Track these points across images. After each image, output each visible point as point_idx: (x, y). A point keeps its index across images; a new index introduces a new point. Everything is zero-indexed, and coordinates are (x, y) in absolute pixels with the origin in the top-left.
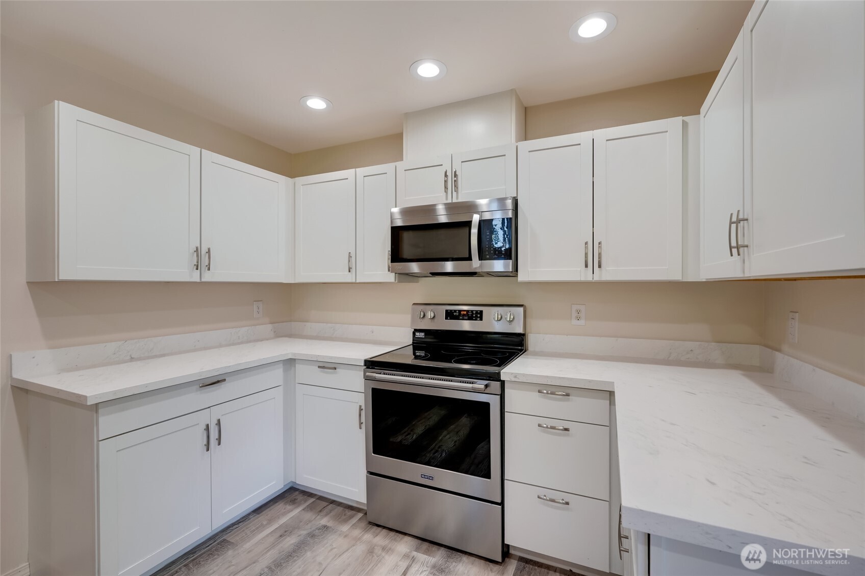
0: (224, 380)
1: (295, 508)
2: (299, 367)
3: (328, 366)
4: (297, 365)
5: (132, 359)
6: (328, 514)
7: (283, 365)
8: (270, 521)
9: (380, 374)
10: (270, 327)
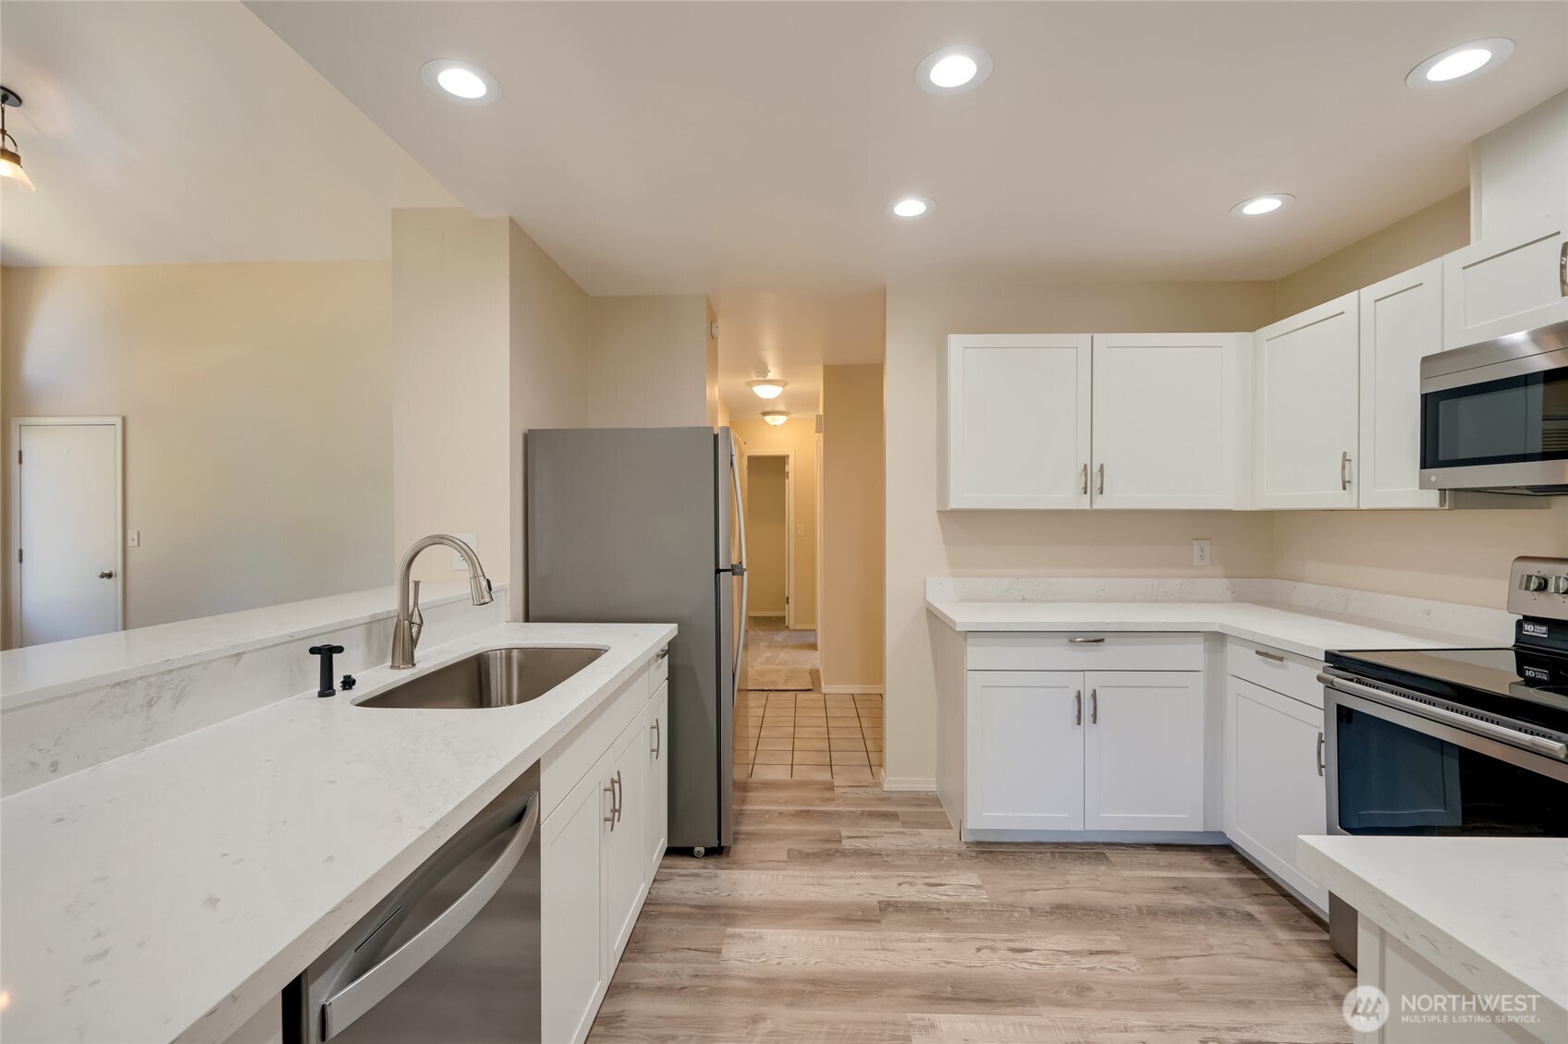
0: (1102, 640)
1: (1216, 871)
2: (1231, 648)
3: (1271, 654)
4: (1228, 644)
5: (1024, 600)
6: (1267, 905)
7: (1205, 640)
8: (1170, 866)
9: (1352, 680)
10: (1225, 582)
